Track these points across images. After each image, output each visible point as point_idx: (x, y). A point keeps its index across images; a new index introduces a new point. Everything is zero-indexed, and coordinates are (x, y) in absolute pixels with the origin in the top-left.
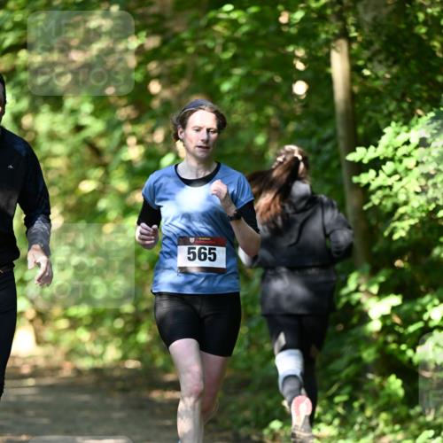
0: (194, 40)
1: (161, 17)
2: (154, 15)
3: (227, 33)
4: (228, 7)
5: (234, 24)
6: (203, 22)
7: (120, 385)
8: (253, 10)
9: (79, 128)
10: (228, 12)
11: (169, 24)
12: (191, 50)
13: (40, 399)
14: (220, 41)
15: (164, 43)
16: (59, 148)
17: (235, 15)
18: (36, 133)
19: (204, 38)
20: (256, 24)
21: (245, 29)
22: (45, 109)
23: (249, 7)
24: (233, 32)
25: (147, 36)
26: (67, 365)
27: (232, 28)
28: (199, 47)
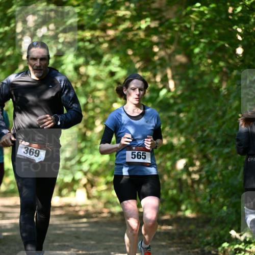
0: (178, 23)
1: (159, 10)
2: (156, 9)
3: (198, 19)
4: (198, 5)
5: (202, 14)
6: (184, 13)
8: (212, 6)
9: (112, 74)
10: (197, 7)
11: (164, 14)
12: (176, 29)
13: (90, 230)
14: (194, 23)
15: (161, 25)
16: (100, 85)
17: (202, 9)
18: (88, 77)
19: (184, 22)
20: (214, 14)
21: (208, 16)
22: (93, 62)
23: (211, 4)
24: (201, 19)
25: (151, 21)
26: (106, 210)
27: (200, 16)
28: (181, 27)
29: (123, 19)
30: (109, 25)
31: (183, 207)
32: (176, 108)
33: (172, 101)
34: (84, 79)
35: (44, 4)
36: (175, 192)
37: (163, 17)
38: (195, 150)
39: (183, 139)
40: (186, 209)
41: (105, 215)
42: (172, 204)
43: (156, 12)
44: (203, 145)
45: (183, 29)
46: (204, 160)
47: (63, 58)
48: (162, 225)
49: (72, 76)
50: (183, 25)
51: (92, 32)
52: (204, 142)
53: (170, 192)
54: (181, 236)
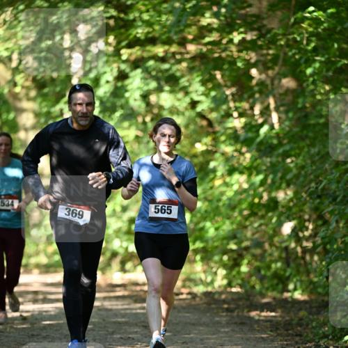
0: (284, 35)
1: (258, 17)
2: (253, 16)
3: (311, 29)
4: (312, 8)
5: (316, 22)
6: (292, 20)
7: (226, 306)
8: (331, 11)
9: (194, 104)
10: (310, 13)
11: (265, 22)
12: (282, 42)
14: (306, 35)
15: (261, 36)
18: (161, 108)
19: (293, 33)
20: (334, 22)
21: (325, 25)
22: (167, 88)
23: (328, 8)
24: (316, 28)
26: (185, 291)
27: (314, 26)
28: (288, 40)
29: (209, 29)
30: (190, 37)
31: (291, 286)
32: (281, 151)
33: (275, 142)
34: (156, 111)
35: (102, 8)
36: (279, 265)
37: (264, 26)
38: (306, 208)
39: (290, 193)
40: (295, 289)
41: (184, 296)
42: (275, 281)
43: (254, 19)
44: (318, 201)
45: (291, 43)
46: (320, 222)
47: (127, 82)
48: (262, 311)
49: (140, 107)
50: (291, 37)
51: (166, 47)
52: (319, 197)
53: (273, 266)
54: (288, 325)
